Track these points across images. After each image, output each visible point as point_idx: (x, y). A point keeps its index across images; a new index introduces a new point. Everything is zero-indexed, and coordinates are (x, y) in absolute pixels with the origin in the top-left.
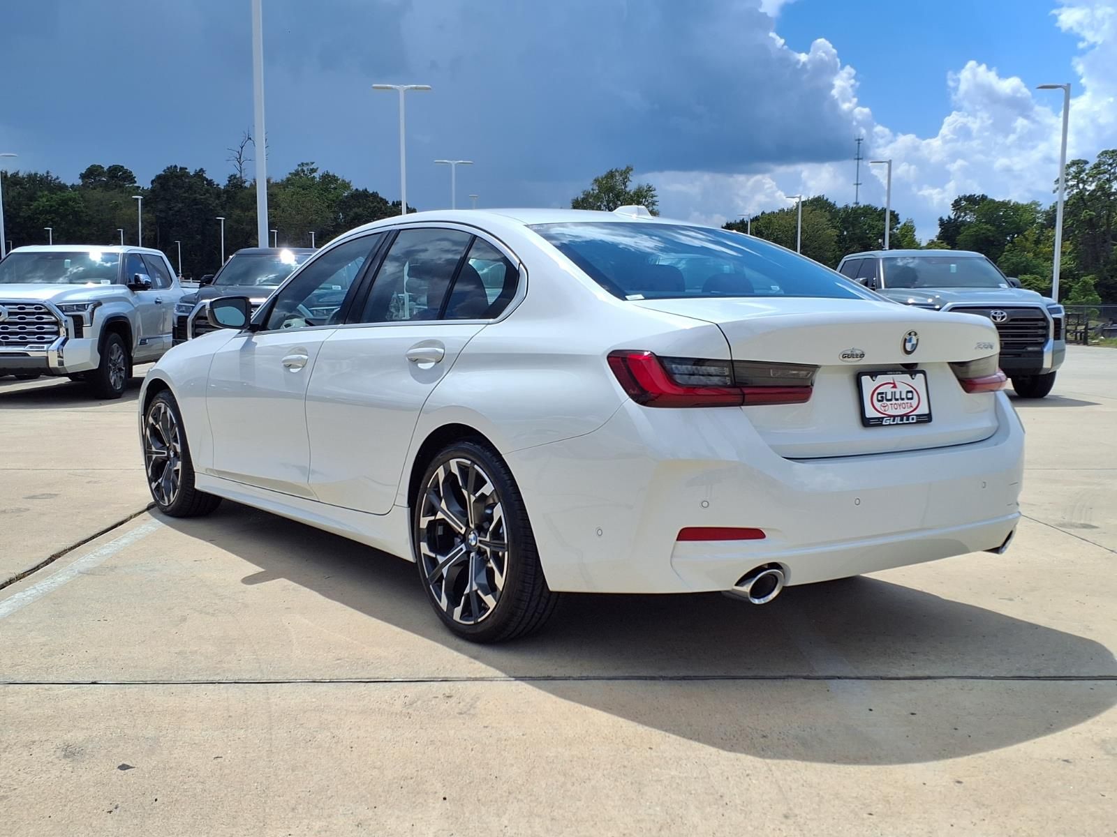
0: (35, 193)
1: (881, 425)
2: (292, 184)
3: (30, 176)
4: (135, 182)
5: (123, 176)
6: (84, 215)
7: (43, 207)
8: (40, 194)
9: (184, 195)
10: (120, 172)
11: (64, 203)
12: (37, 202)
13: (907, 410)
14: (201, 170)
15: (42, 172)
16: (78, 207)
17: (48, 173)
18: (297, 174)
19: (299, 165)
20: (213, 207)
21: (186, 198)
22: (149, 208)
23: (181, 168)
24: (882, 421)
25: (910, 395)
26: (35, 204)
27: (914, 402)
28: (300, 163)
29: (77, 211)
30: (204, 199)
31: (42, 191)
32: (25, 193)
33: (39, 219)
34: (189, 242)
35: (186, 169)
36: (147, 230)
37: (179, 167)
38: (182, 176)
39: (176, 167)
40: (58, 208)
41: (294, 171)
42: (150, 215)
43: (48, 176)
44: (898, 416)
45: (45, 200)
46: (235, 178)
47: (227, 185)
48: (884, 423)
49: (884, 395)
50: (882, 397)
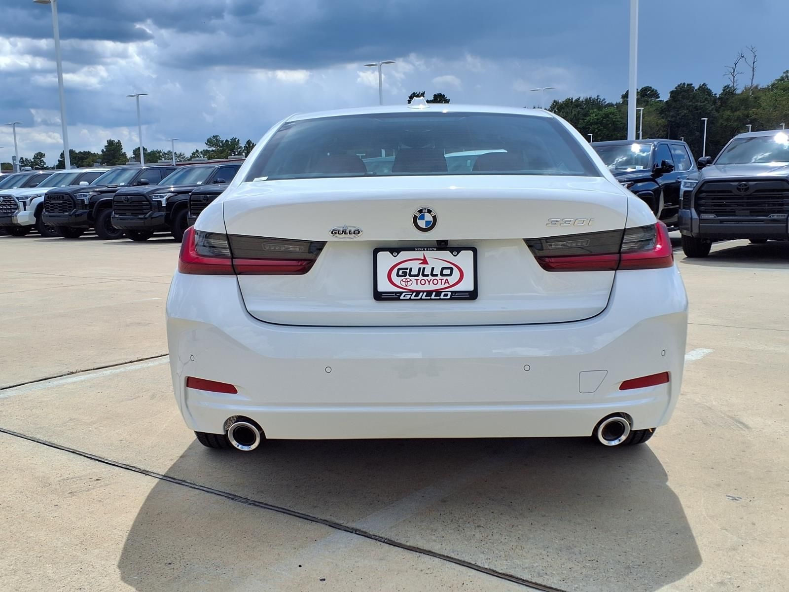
0: (589, 111)
1: (398, 299)
2: (777, 88)
3: (586, 100)
4: (659, 97)
5: (651, 94)
6: (619, 123)
7: (593, 120)
8: (591, 111)
9: (688, 104)
10: (649, 91)
11: (607, 116)
12: (589, 117)
13: (439, 287)
14: (704, 84)
15: (594, 96)
16: (615, 118)
17: (598, 96)
18: (782, 79)
19: (784, 73)
20: (709, 110)
21: (690, 106)
22: (663, 115)
23: (688, 85)
24: (401, 295)
25: (446, 272)
26: (588, 118)
27: (453, 279)
28: (785, 71)
29: (614, 121)
30: (703, 105)
31: (593, 109)
32: (582, 111)
33: (589, 128)
34: (690, 138)
35: (692, 84)
36: (661, 131)
37: (686, 84)
38: (688, 90)
39: (684, 84)
40: (602, 120)
41: (780, 78)
42: (663, 120)
43: (597, 99)
44: (423, 292)
45: (594, 115)
46: (727, 88)
47: (722, 94)
48: (402, 297)
49: (408, 271)
50: (405, 273)
